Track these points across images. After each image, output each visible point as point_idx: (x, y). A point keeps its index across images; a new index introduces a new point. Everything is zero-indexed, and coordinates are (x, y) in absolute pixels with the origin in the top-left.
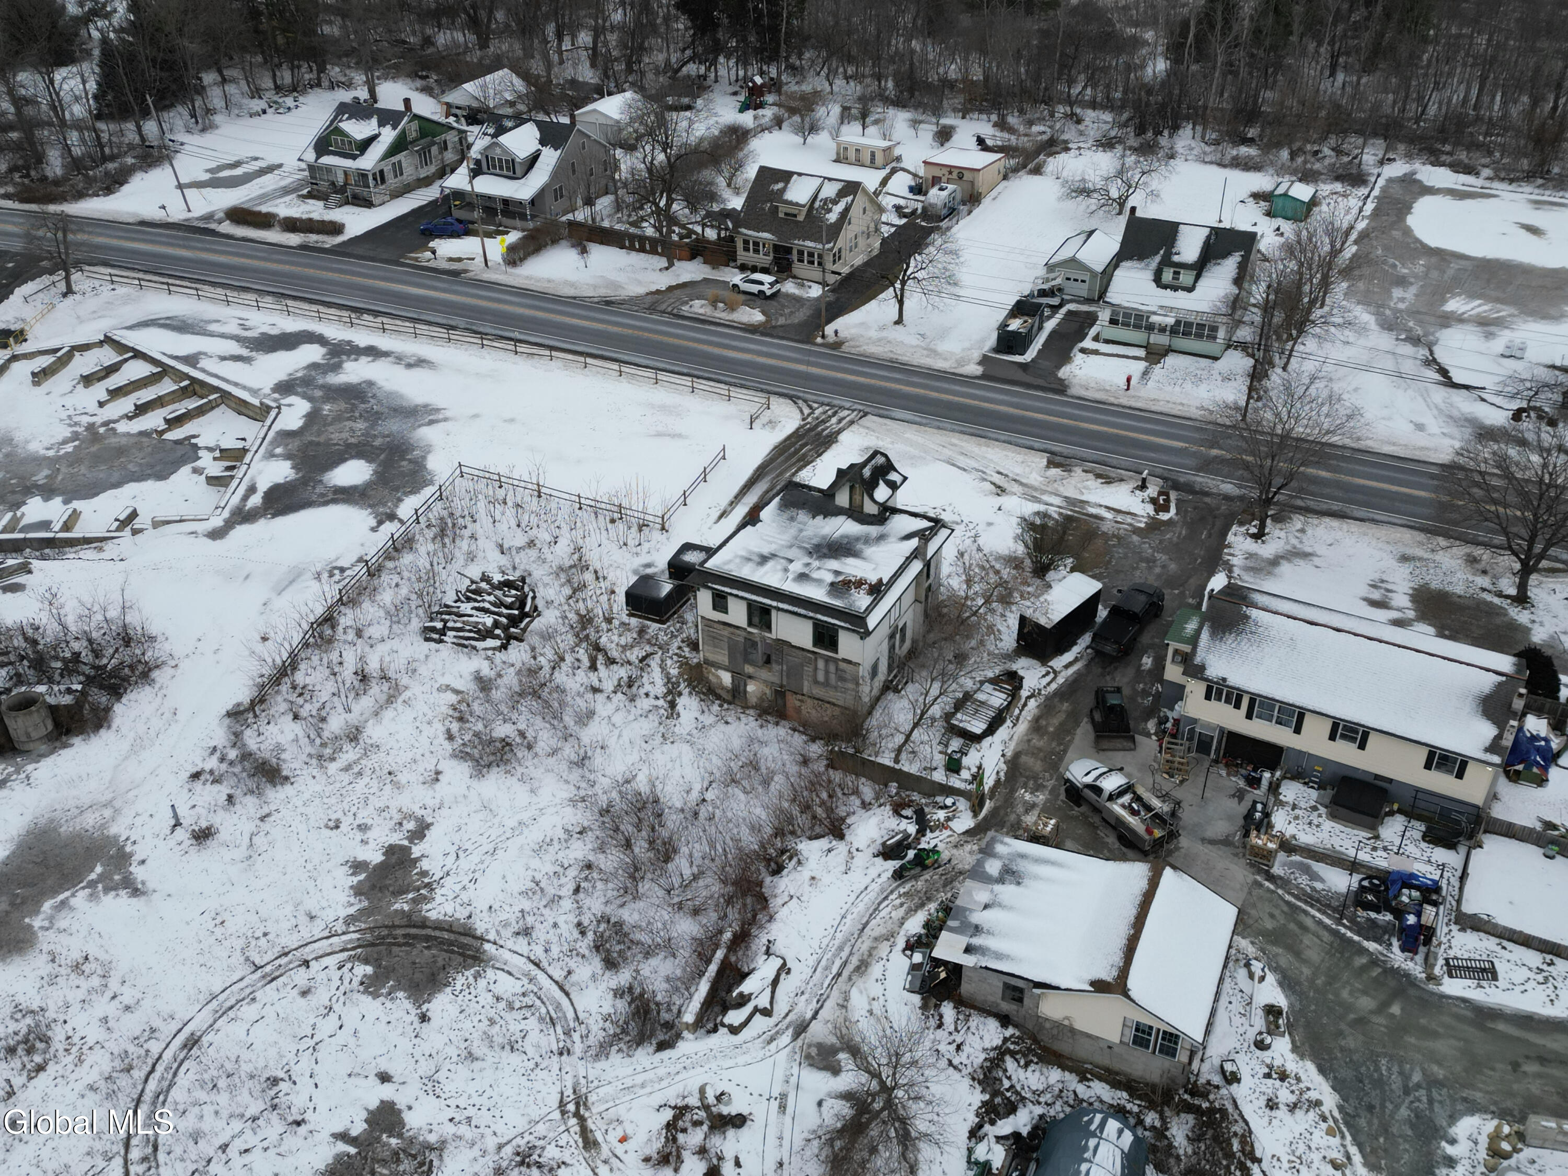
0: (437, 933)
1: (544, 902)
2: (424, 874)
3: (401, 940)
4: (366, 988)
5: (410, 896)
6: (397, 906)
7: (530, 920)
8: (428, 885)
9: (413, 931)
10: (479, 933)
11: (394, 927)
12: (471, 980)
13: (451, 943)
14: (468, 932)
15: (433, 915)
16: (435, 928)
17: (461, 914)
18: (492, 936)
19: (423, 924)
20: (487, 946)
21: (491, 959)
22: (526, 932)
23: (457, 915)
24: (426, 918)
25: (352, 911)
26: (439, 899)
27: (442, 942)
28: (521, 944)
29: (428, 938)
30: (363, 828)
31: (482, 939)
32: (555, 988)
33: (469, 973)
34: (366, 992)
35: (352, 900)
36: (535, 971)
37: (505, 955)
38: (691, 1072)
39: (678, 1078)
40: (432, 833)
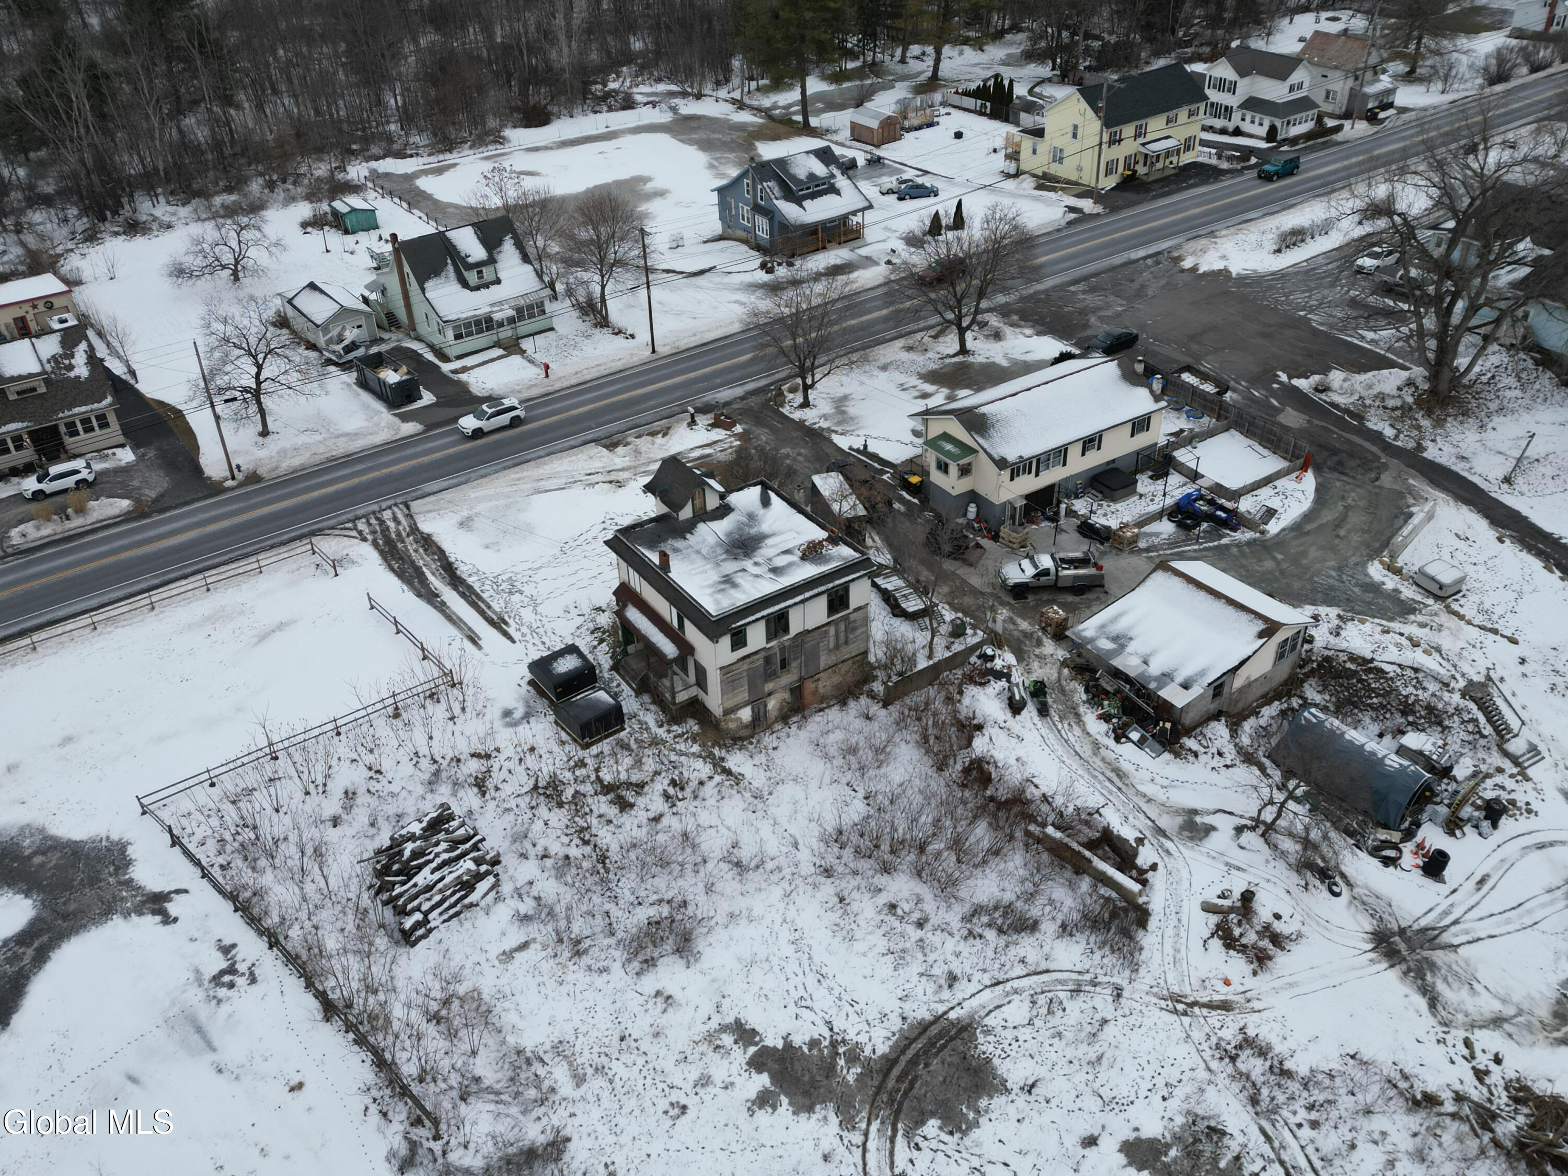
0: (910, 1053)
1: (920, 956)
2: (814, 1043)
3: (903, 1087)
4: (959, 1129)
5: (841, 1062)
6: (851, 1078)
7: (939, 970)
8: (834, 1044)
9: (896, 1072)
10: (928, 1017)
11: (879, 1089)
12: (991, 1038)
13: (932, 1043)
14: (924, 1027)
15: (883, 1048)
16: (903, 1052)
17: (895, 1024)
18: (941, 1009)
19: (889, 1062)
20: (952, 1015)
21: (972, 1017)
22: (952, 979)
23: (895, 1029)
24: (884, 1056)
25: (834, 1120)
26: (863, 1039)
27: (926, 1051)
28: (963, 989)
29: (913, 1062)
30: (704, 1081)
31: (937, 1019)
32: (1035, 978)
33: (981, 1038)
34: (964, 1133)
35: (816, 1117)
36: (1008, 986)
37: (975, 1002)
38: (1185, 909)
39: (1185, 921)
40: (753, 1020)
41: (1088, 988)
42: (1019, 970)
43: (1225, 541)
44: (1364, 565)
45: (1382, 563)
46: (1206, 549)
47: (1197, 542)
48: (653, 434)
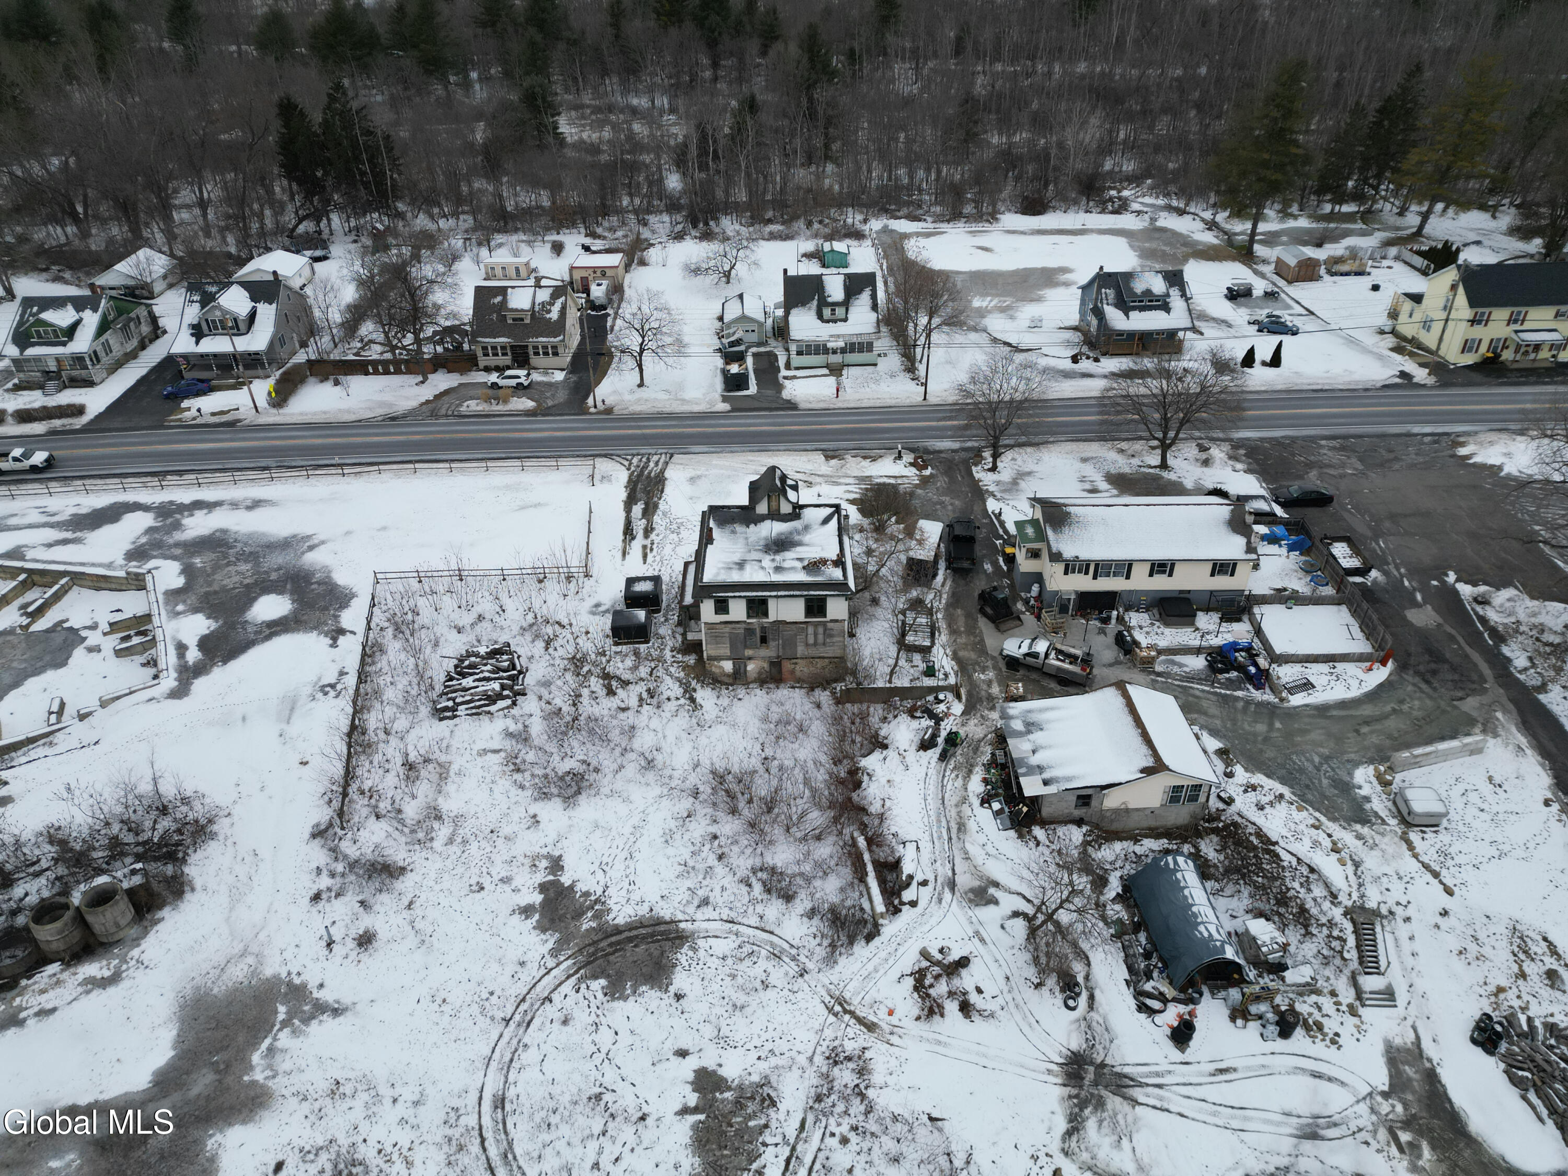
0: (635, 933)
1: (701, 877)
2: (587, 894)
3: (609, 950)
4: (613, 996)
5: (590, 914)
6: (584, 927)
7: (701, 893)
8: (597, 901)
9: (613, 939)
10: (667, 918)
11: (594, 943)
12: (690, 953)
13: (652, 935)
14: (659, 922)
15: (620, 921)
16: (630, 930)
17: (643, 910)
18: (680, 916)
19: (618, 930)
20: (682, 925)
21: (693, 933)
22: (705, 902)
23: (640, 913)
24: (617, 926)
25: (550, 945)
26: (615, 908)
27: (644, 937)
28: (708, 912)
29: (630, 939)
30: (506, 880)
31: (672, 922)
32: (758, 932)
33: (685, 949)
34: (613, 999)
35: (543, 937)
36: (735, 928)
37: (705, 925)
38: (907, 945)
39: (899, 953)
40: (567, 862)
41: (787, 960)
42: (754, 921)
43: (1239, 693)
44: (1357, 764)
45: (1376, 770)
46: (1215, 694)
47: (1212, 686)
48: (865, 458)
